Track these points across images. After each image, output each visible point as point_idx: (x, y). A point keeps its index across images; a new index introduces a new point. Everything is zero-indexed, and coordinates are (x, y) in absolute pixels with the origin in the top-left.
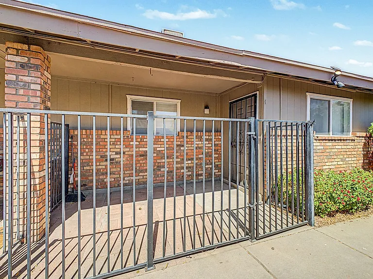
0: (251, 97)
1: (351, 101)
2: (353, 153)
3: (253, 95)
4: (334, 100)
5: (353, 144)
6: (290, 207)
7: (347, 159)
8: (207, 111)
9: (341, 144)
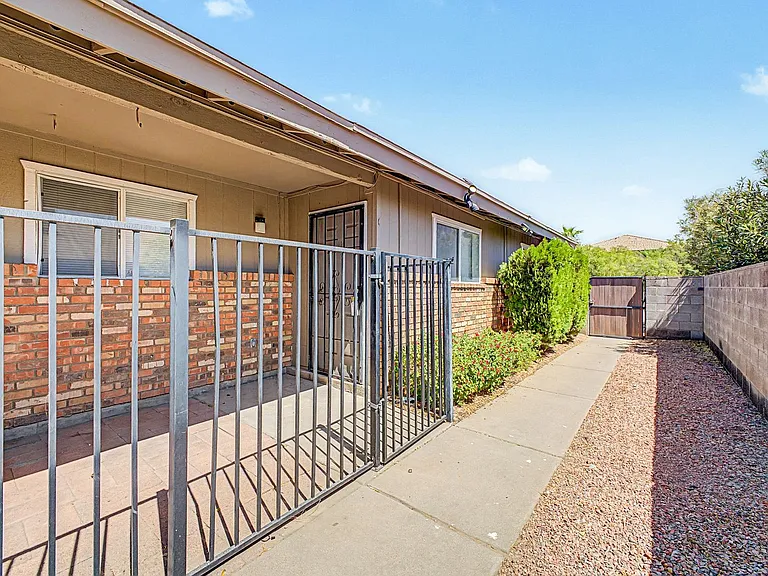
0: (354, 210)
1: (479, 231)
2: (484, 307)
3: (357, 207)
4: (463, 228)
5: (482, 294)
6: (419, 400)
7: (477, 317)
8: (260, 227)
9: (472, 295)
